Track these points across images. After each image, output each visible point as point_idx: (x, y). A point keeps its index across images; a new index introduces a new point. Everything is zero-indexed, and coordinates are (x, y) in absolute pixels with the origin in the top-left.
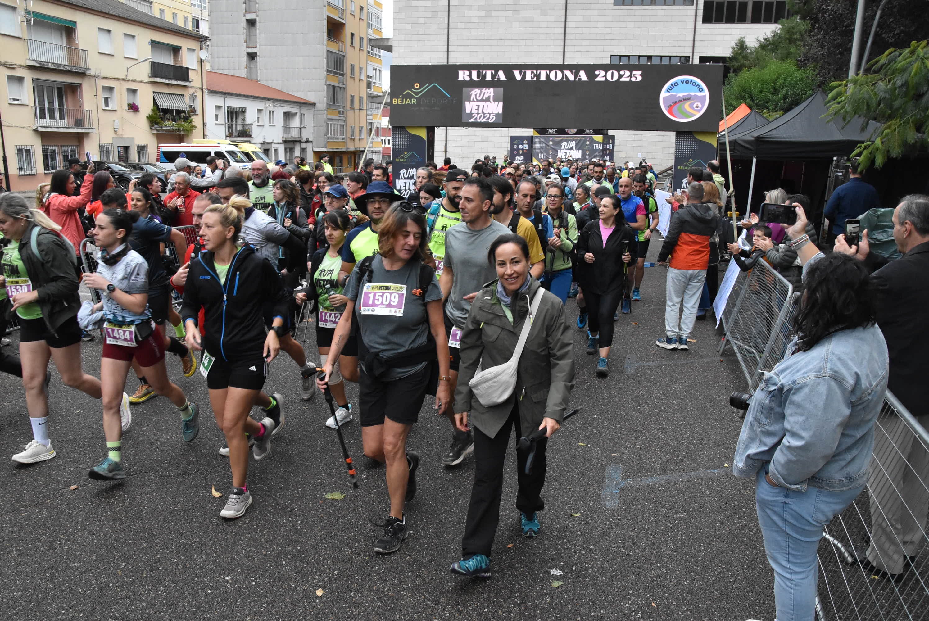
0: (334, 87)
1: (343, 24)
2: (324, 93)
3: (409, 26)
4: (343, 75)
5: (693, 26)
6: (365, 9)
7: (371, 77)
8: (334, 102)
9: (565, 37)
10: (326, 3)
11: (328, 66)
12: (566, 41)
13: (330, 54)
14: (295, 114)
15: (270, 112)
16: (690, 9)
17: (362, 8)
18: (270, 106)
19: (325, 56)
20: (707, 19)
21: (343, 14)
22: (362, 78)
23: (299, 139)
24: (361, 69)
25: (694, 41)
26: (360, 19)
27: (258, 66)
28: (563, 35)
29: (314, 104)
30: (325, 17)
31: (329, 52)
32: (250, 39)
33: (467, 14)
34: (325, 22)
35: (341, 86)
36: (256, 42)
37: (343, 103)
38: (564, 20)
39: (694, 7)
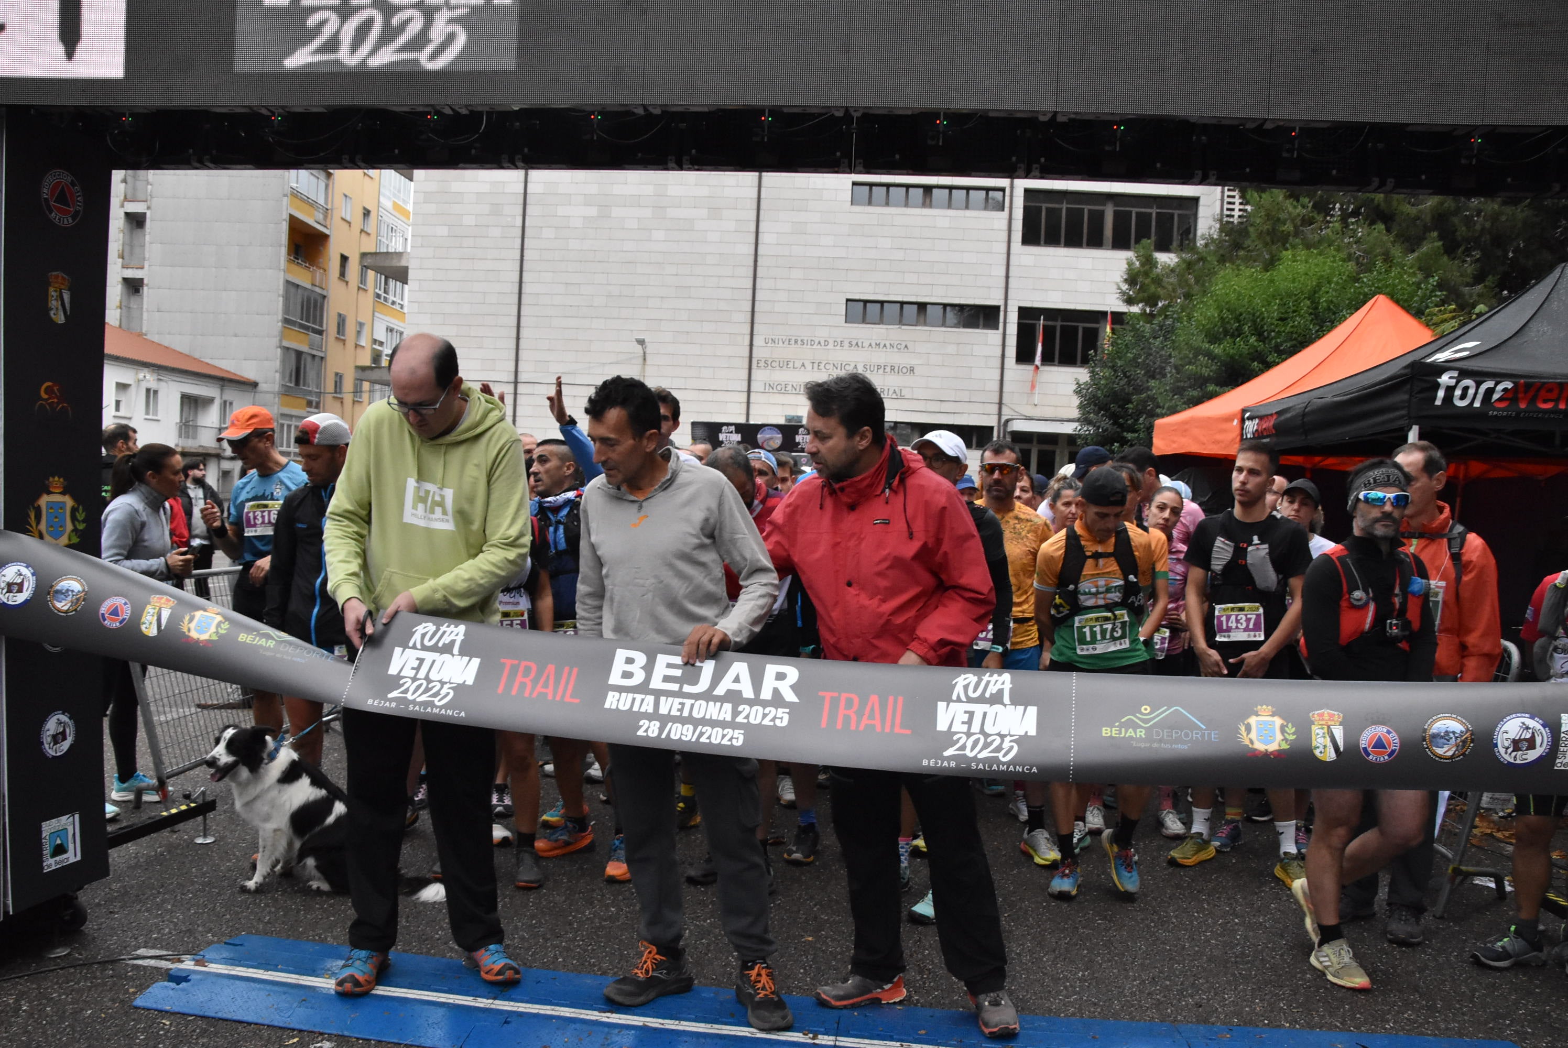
0: (299, 354)
1: (325, 237)
2: (277, 364)
3: (443, 231)
4: (320, 333)
5: (1005, 250)
6: (373, 215)
7: (381, 344)
8: (297, 383)
9: (756, 261)
10: (288, 191)
11: (287, 310)
12: (759, 269)
13: (292, 290)
14: (210, 401)
15: (148, 390)
16: (999, 219)
17: (367, 213)
18: (149, 379)
19: (281, 292)
20: (1030, 238)
21: (325, 217)
22: (363, 343)
23: (213, 452)
24: (361, 325)
25: (1007, 277)
26: (362, 231)
27: (145, 306)
28: (752, 258)
29: (255, 385)
30: (285, 216)
31: (290, 285)
32: (131, 253)
33: (561, 211)
34: (285, 227)
35: (314, 352)
36: (144, 259)
37: (318, 386)
38: (753, 228)
39: (1005, 214)
